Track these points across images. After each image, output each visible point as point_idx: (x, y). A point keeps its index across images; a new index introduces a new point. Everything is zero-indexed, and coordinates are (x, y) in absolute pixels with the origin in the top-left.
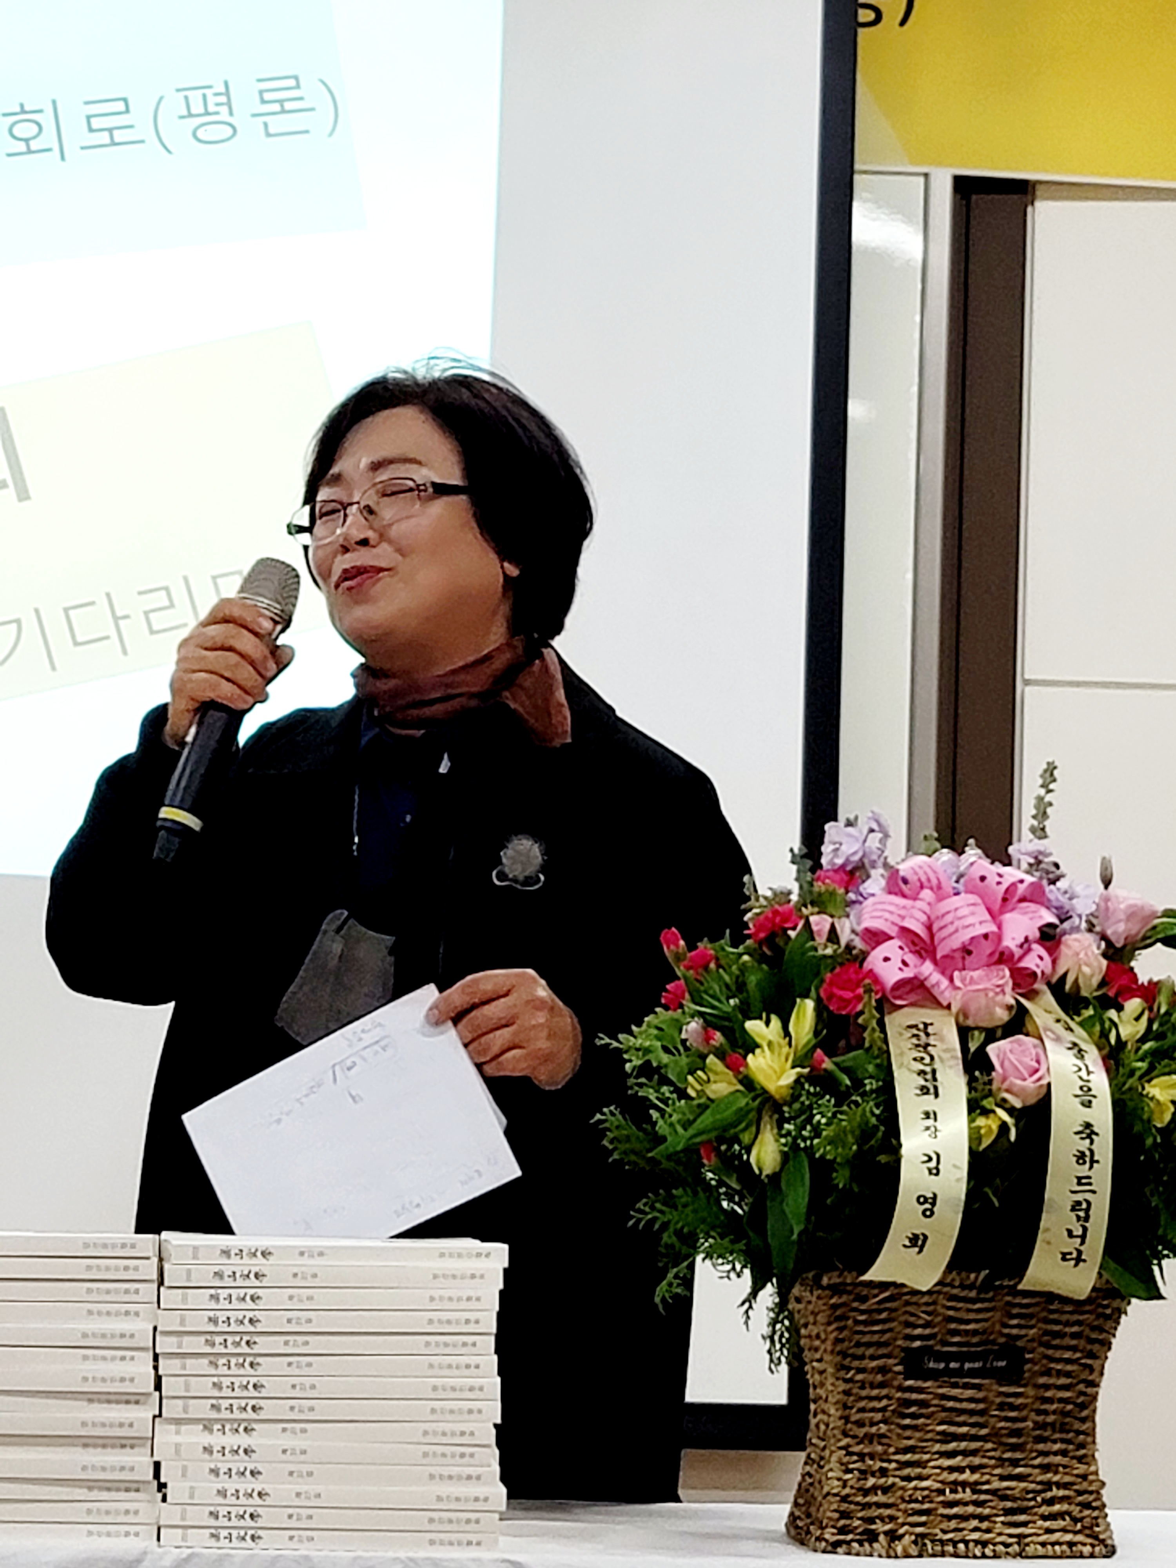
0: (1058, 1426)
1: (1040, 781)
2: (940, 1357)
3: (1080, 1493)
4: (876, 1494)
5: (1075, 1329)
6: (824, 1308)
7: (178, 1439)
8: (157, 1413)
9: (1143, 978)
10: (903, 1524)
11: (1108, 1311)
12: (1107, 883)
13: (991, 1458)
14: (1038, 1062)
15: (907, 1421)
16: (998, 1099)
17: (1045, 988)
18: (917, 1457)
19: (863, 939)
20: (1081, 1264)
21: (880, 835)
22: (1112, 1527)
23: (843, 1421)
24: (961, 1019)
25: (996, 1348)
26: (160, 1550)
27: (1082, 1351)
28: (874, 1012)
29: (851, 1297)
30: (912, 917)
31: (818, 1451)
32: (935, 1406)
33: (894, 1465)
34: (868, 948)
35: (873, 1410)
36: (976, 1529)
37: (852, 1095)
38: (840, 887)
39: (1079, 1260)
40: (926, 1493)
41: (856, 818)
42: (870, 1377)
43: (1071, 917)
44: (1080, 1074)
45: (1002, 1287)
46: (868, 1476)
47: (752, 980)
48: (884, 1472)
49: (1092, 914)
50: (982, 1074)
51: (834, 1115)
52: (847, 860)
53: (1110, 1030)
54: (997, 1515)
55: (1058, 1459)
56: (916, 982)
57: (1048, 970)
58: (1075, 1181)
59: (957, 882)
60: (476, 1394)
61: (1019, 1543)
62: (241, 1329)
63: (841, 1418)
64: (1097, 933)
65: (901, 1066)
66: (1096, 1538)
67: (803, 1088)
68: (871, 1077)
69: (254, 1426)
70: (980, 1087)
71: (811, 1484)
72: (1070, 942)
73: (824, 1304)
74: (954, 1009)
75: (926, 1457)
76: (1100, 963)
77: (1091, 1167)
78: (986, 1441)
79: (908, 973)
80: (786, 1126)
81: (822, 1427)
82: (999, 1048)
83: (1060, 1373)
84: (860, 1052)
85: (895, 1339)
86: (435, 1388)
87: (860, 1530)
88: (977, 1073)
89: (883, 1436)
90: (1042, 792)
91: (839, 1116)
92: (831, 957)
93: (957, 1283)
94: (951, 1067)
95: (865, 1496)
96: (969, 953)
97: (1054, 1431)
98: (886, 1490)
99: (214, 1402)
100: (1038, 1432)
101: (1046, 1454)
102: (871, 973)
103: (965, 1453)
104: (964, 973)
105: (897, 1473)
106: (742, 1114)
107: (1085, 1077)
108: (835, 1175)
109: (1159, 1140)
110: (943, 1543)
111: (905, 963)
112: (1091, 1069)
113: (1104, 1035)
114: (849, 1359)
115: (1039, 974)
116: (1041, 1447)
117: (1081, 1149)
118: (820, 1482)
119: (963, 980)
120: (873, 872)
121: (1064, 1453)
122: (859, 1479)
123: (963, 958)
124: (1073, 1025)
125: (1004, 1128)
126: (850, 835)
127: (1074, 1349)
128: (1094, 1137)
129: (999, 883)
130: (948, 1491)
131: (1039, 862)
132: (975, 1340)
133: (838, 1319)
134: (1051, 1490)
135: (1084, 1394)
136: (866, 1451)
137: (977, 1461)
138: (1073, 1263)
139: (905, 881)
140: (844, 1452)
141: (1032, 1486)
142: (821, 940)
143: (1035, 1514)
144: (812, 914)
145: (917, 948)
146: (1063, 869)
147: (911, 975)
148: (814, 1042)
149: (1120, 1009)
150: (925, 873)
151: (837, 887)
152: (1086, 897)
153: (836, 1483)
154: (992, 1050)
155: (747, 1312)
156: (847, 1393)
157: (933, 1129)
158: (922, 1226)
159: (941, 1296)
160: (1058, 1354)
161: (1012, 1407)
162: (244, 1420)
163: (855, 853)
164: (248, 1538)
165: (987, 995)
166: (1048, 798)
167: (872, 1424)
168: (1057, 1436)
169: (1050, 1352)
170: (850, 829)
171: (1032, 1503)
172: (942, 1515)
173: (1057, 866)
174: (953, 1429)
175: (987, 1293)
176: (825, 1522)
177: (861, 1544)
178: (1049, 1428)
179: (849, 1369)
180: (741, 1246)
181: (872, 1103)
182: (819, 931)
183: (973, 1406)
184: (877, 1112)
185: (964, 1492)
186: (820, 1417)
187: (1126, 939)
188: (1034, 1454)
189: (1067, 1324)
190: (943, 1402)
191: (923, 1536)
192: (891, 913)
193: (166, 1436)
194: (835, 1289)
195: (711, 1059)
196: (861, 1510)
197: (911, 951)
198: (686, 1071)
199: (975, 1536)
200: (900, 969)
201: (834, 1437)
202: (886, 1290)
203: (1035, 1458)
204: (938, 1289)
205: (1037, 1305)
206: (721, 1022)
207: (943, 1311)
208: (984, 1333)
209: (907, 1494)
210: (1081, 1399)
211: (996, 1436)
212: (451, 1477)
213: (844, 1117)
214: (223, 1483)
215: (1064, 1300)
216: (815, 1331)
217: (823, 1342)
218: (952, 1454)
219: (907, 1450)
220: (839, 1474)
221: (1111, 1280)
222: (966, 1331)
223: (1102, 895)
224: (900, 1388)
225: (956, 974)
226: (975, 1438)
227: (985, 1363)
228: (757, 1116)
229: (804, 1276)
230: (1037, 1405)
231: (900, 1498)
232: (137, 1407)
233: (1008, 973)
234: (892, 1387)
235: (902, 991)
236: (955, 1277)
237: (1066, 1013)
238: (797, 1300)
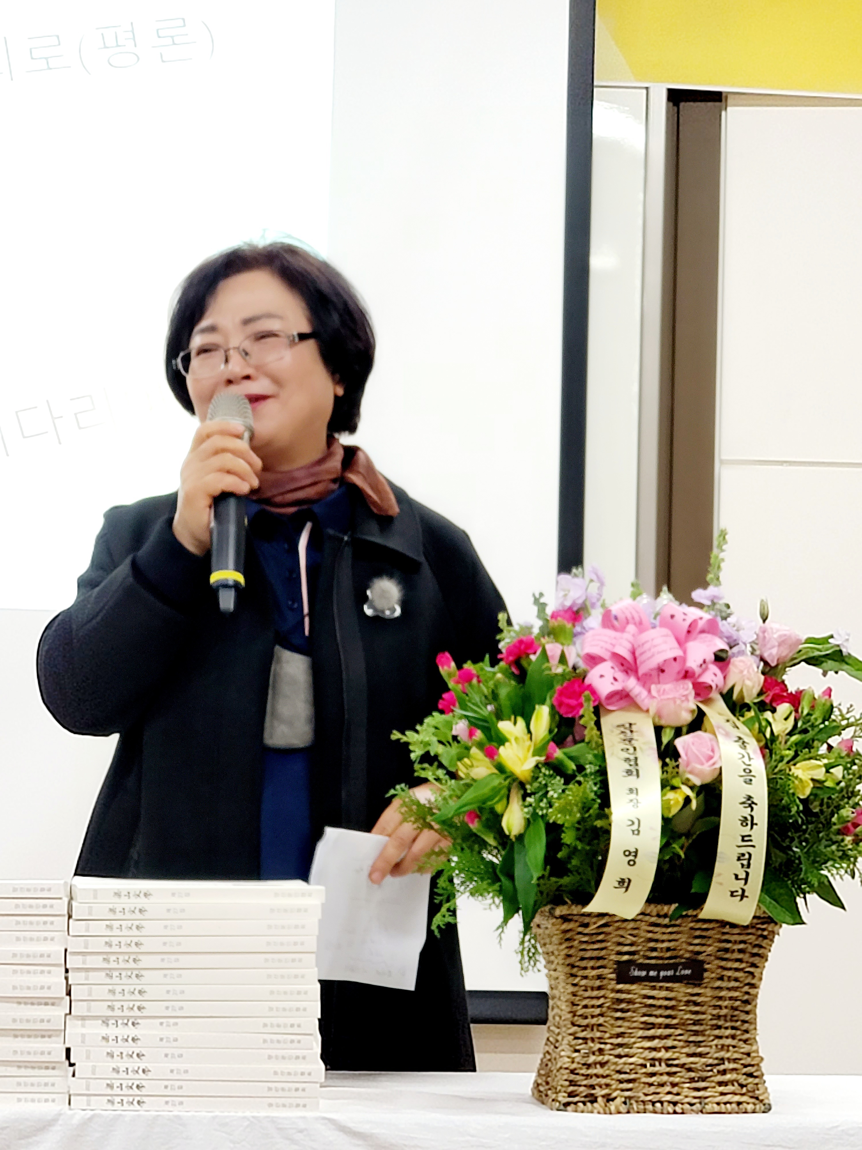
0: (729, 1018)
2: (642, 967)
3: (745, 1066)
4: (596, 1068)
5: (742, 946)
6: (558, 932)
7: (84, 1031)
8: (68, 1012)
9: (792, 688)
10: (616, 1090)
11: (765, 933)
12: (764, 618)
13: (680, 1041)
14: (713, 751)
15: (619, 1014)
16: (683, 779)
17: (718, 697)
18: (626, 1040)
19: (584, 661)
20: (745, 899)
21: (598, 585)
22: (769, 1090)
23: (571, 1014)
24: (657, 720)
25: (683, 960)
26: (70, 1112)
27: (747, 962)
28: (593, 716)
29: (577, 924)
30: (620, 645)
31: (554, 1035)
32: (641, 1003)
33: (608, 1047)
34: (588, 668)
35: (593, 1006)
36: (669, 1093)
37: (575, 776)
39: (743, 896)
40: (632, 1067)
42: (591, 983)
43: (738, 644)
44: (744, 760)
45: (687, 916)
46: (590, 1054)
47: (503, 692)
48: (601, 1052)
49: (753, 642)
50: (671, 760)
51: (563, 791)
52: (574, 603)
53: (766, 727)
54: (684, 1083)
55: (729, 1041)
56: (623, 693)
57: (721, 684)
58: (740, 838)
59: (654, 619)
60: (302, 997)
61: (700, 1103)
62: (129, 950)
63: (570, 1012)
64: (757, 656)
65: (612, 754)
66: (757, 1098)
67: (540, 772)
68: (590, 763)
69: (139, 1021)
70: (670, 770)
71: (550, 1060)
72: (737, 663)
73: (557, 930)
74: (652, 712)
75: (633, 1040)
76: (760, 680)
77: (752, 828)
78: (676, 1028)
79: (617, 687)
80: (528, 799)
81: (557, 1018)
82: (684, 741)
83: (730, 979)
84: (582, 744)
85: (610, 955)
86: (272, 992)
87: (584, 1094)
88: (668, 760)
89: (600, 1025)
90: (718, 551)
91: (567, 792)
92: (561, 675)
93: (654, 913)
94: (648, 755)
95: (588, 1069)
96: (663, 671)
97: (726, 1021)
98: (602, 1064)
99: (110, 1003)
100: (714, 1022)
101: (720, 1037)
102: (590, 688)
103: (660, 1037)
104: (659, 686)
105: (612, 1052)
106: (496, 791)
107: (748, 762)
108: (563, 835)
109: (801, 808)
110: (645, 1103)
111: (615, 679)
112: (752, 756)
113: (761, 731)
114: (576, 970)
115: (714, 687)
116: (717, 1032)
117: (745, 815)
118: (555, 1059)
119: (658, 691)
120: (593, 611)
121: (733, 1037)
122: (583, 1057)
123: (659, 675)
124: (738, 723)
125: (687, 800)
126: (576, 584)
127: (740, 961)
128: (753, 806)
130: (648, 1065)
131: (714, 603)
132: (668, 954)
133: (567, 940)
134: (724, 1064)
135: (747, 993)
136: (589, 1036)
137: (669, 1043)
138: (739, 898)
139: (616, 618)
140: (572, 1037)
141: (710, 1061)
142: (554, 662)
143: (713, 1081)
144: (548, 643)
145: (625, 668)
146: (732, 608)
147: (620, 688)
148: (549, 737)
149: (774, 711)
150: (631, 613)
151: (565, 623)
152: (749, 629)
153: (567, 1060)
154: (679, 742)
155: (500, 935)
156: (574, 994)
157: (635, 801)
158: (627, 872)
159: (644, 923)
160: (729, 965)
161: (696, 1004)
162: (132, 1017)
163: (578, 598)
164: (135, 1103)
165: (675, 702)
166: (721, 556)
167: (593, 1017)
168: (728, 1024)
169: (723, 963)
170: (576, 580)
171: (710, 1074)
172: (644, 1083)
173: (728, 606)
174: (652, 1020)
175: (677, 920)
176: (559, 1088)
177: (584, 1103)
178: (722, 1018)
179: (576, 977)
180: (497, 886)
181: (591, 783)
182: (553, 655)
183: (666, 1003)
184: (595, 789)
185: (660, 1065)
186: (555, 1011)
187: (778, 660)
188: (712, 1038)
189: (735, 942)
190: (645, 1000)
191: (630, 1098)
192: (606, 642)
193: (74, 1029)
194: (565, 919)
195: (474, 750)
196: (586, 1079)
197: (621, 671)
198: (455, 758)
199: (669, 1097)
200: (612, 683)
201: (565, 1026)
202: (602, 919)
203: (713, 1040)
204: (640, 917)
205: (713, 929)
206: (481, 723)
207: (643, 934)
208: (674, 950)
209: (618, 1068)
210: (746, 997)
211: (683, 1024)
212: (283, 1058)
213: (570, 793)
214: (116, 1062)
215: (733, 926)
216: (551, 950)
217: (556, 958)
218: (652, 1038)
219: (619, 1035)
220: (569, 1053)
221: (767, 911)
222: (662, 948)
223: (761, 628)
224: (613, 991)
225: (653, 687)
226: (667, 1026)
227: (675, 972)
228: (507, 792)
229: (543, 909)
230: (715, 1002)
231: (613, 1070)
232: (53, 1007)
233: (690, 686)
234: (608, 990)
235: (614, 699)
236: (653, 909)
237: (735, 715)
238: (539, 926)
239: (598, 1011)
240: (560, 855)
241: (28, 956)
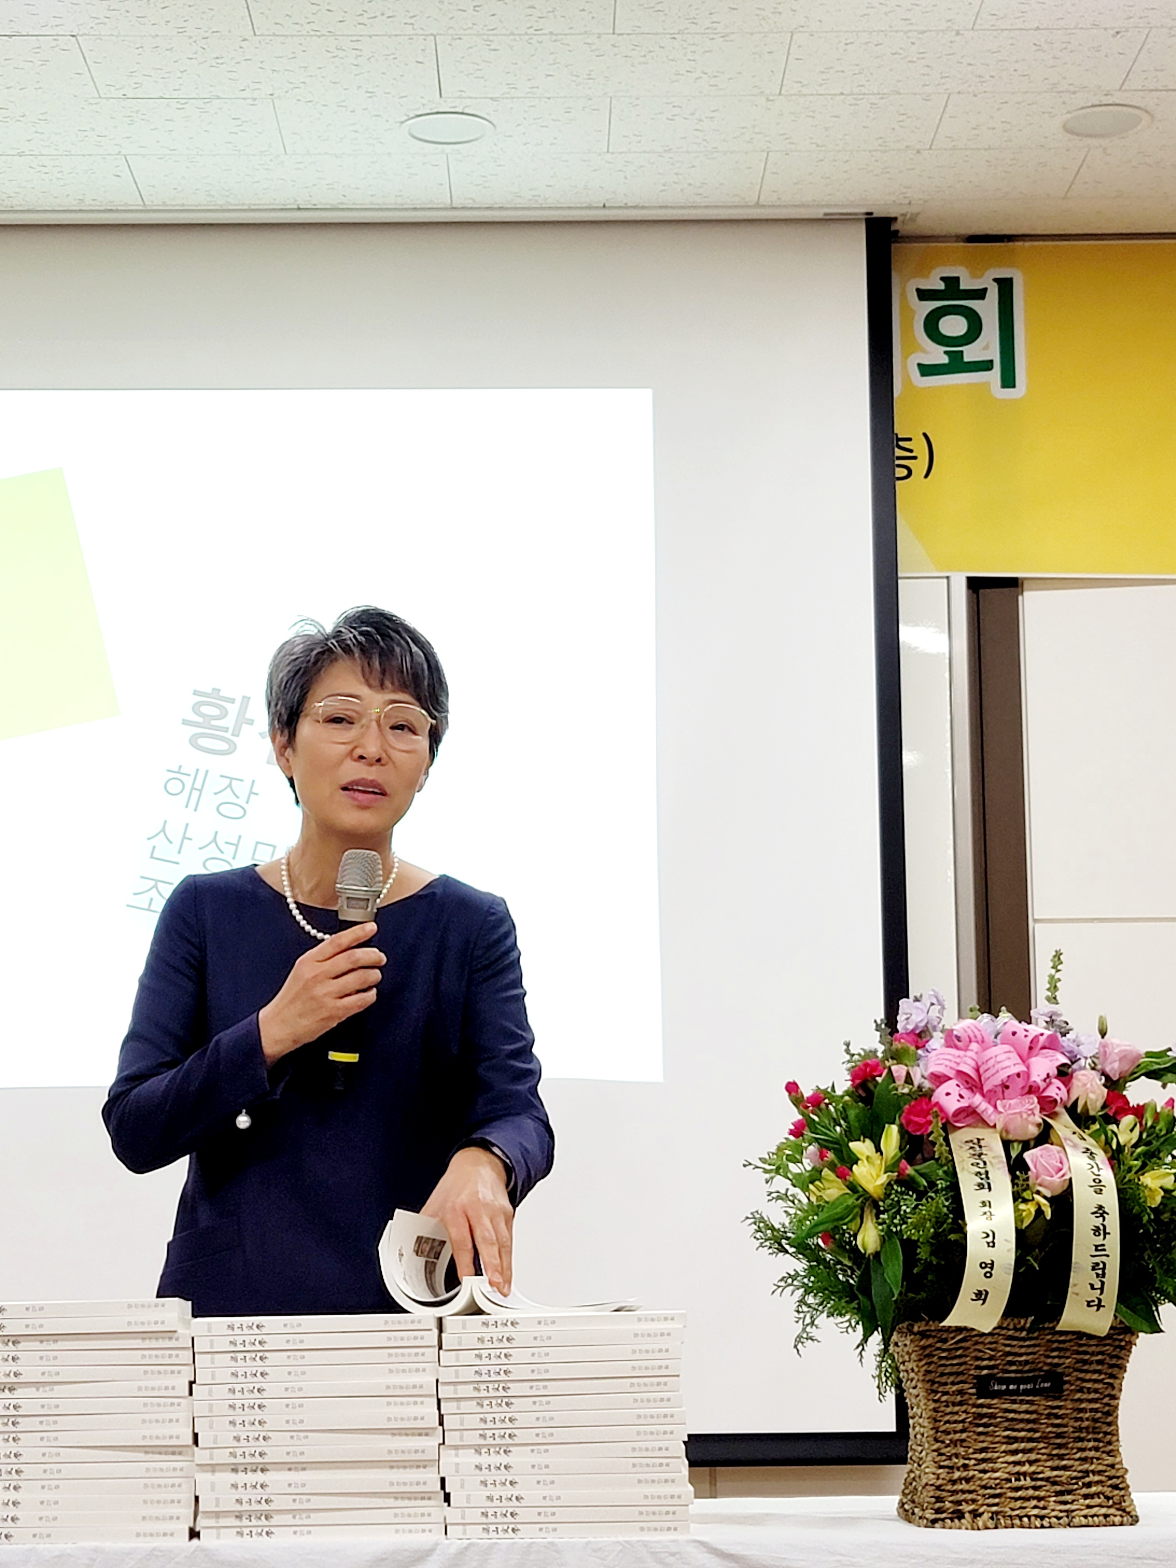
0: (1091, 1430)
1: (1051, 964)
2: (1001, 1381)
3: (1110, 1478)
4: (961, 1484)
5: (1100, 1357)
6: (916, 1349)
7: (457, 1460)
8: (441, 1441)
9: (1133, 1102)
10: (982, 1505)
11: (1123, 1343)
12: (1103, 1034)
13: (1043, 1454)
14: (1061, 1163)
15: (981, 1429)
16: (1034, 1190)
17: (1064, 1111)
18: (989, 1455)
19: (930, 1081)
20: (1102, 1309)
21: (939, 1007)
22: (1135, 1502)
23: (934, 1431)
24: (1004, 1135)
25: (1042, 1373)
26: (447, 1542)
27: (1106, 1374)
28: (941, 1131)
29: (936, 1340)
30: (965, 1063)
31: (917, 1454)
32: (1002, 1417)
33: (973, 1462)
34: (934, 1087)
35: (956, 1422)
36: (1035, 1507)
37: (927, 1192)
38: (912, 1044)
39: (1099, 1306)
40: (998, 1481)
41: (921, 996)
42: (952, 1399)
43: (1079, 1059)
44: (1093, 1170)
45: (1044, 1329)
46: (955, 1470)
47: (852, 1114)
48: (965, 1467)
49: (1094, 1056)
50: (1021, 1173)
51: (916, 1207)
52: (916, 1027)
53: (1112, 1139)
54: (1050, 1496)
55: (1092, 1454)
56: (970, 1110)
57: (1065, 1098)
58: (1094, 1248)
59: (996, 1037)
60: (669, 1420)
61: (1067, 1517)
62: (498, 1378)
63: (932, 1429)
64: (1098, 1071)
65: (963, 1170)
66: (1124, 1511)
67: (893, 1189)
68: (942, 1179)
69: (511, 1449)
70: (1020, 1182)
71: (914, 1480)
72: (1080, 1077)
73: (916, 1347)
74: (999, 1128)
75: (996, 1455)
76: (1103, 1093)
77: (1104, 1238)
78: (1039, 1442)
79: (964, 1103)
80: (882, 1216)
81: (919, 1436)
82: (1032, 1154)
83: (1089, 1391)
84: (932, 1162)
85: (969, 1370)
86: (639, 1417)
87: (951, 1510)
88: (1018, 1173)
89: (963, 1441)
90: (1053, 971)
91: (920, 1207)
92: (908, 1094)
93: (1011, 1326)
94: (999, 1169)
95: (953, 1485)
96: (1007, 1087)
97: (1088, 1433)
98: (968, 1480)
99: (481, 1432)
100: (1077, 1434)
101: (1083, 1450)
102: (937, 1104)
103: (1024, 1451)
104: (1004, 1101)
105: (976, 1467)
106: (849, 1210)
107: (1097, 1173)
108: (919, 1251)
109: (1152, 1217)
110: (1010, 1516)
111: (961, 1096)
112: (1100, 1166)
113: (1108, 1143)
114: (936, 1385)
115: (1059, 1101)
116: (1079, 1445)
117: (1097, 1225)
118: (920, 1477)
119: (1004, 1107)
120: (935, 1034)
121: (1096, 1449)
122: (948, 1473)
123: (1003, 1092)
124: (1085, 1136)
125: (1039, 1212)
126: (917, 1008)
127: (1100, 1372)
128: (1105, 1216)
129: (1026, 1036)
130: (1013, 1479)
131: (1053, 1021)
132: (1027, 1368)
133: (926, 1356)
134: (1088, 1476)
135: (1108, 1405)
136: (952, 1452)
137: (1033, 1456)
138: (1095, 1308)
139: (958, 1038)
140: (936, 1454)
141: (1075, 1474)
142: (900, 1082)
143: (1079, 1494)
144: (892, 1065)
145: (970, 1085)
146: (1071, 1025)
147: (967, 1105)
148: (899, 1154)
149: (1118, 1123)
150: (973, 1032)
151: (909, 1045)
152: (1090, 1043)
153: (932, 1476)
154: (1027, 1156)
155: (861, 1353)
156: (935, 1410)
157: (989, 1214)
158: (983, 1284)
159: (1001, 1337)
160: (1088, 1376)
161: (1057, 1416)
162: (503, 1445)
163: (921, 1021)
164: (510, 1530)
165: (1021, 1117)
166: (1057, 976)
167: (955, 1432)
168: (1090, 1436)
169: (1081, 1375)
170: (917, 1004)
171: (1076, 1486)
172: (1010, 1498)
173: (1066, 1022)
174: (1015, 1434)
175: (1033, 1333)
176: (926, 1505)
177: (952, 1520)
178: (1084, 1430)
179: (936, 1392)
180: (854, 1304)
181: (943, 1198)
182: (898, 1076)
183: (1027, 1416)
184: (947, 1204)
185: (1025, 1480)
186: (917, 1429)
187: (1120, 1073)
188: (1075, 1451)
189: (1093, 1354)
190: (1007, 1414)
191: (997, 1513)
192: (950, 1061)
193: (448, 1459)
194: (923, 1335)
195: (826, 1172)
196: (951, 1496)
197: (967, 1088)
198: (808, 1181)
199: (1036, 1512)
200: (958, 1101)
201: (928, 1442)
202: (960, 1334)
203: (1075, 1453)
204: (997, 1331)
205: (1070, 1341)
206: (831, 1145)
207: (1002, 1348)
208: (1033, 1363)
209: (984, 1483)
210: (1107, 1409)
211: (1046, 1438)
212: (653, 1481)
213: (924, 1208)
214: (490, 1491)
215: (1090, 1337)
216: (910, 1367)
217: (916, 1374)
218: (1015, 1452)
219: (982, 1450)
220: (934, 1470)
221: (1123, 1320)
222: (1020, 1362)
223: (1101, 1043)
224: (974, 1406)
225: (999, 1102)
226: (1031, 1440)
227: (1035, 1386)
228: (860, 1213)
229: (900, 1326)
230: (1075, 1415)
231: (979, 1486)
232: (427, 1438)
233: (1036, 1100)
234: (969, 1405)
235: (961, 1116)
236: (1009, 1322)
237: (1080, 1127)
238: (896, 1344)
239: (960, 1426)
240: (915, 1271)
241: (401, 1387)
